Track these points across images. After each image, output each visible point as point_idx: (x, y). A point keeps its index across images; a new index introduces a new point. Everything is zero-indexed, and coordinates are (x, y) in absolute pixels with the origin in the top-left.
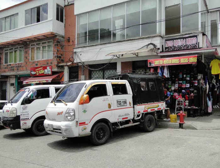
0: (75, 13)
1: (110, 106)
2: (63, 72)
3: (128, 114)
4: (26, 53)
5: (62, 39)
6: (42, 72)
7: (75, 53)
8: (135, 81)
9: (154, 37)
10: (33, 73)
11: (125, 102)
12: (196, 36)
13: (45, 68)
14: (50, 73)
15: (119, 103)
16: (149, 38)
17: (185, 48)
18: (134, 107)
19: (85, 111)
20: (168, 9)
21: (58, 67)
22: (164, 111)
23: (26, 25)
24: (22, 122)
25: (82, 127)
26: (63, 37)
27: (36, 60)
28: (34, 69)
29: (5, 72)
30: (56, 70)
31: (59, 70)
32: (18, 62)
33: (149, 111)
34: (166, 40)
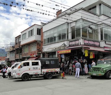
0: (43, 32)
1: (29, 69)
2: (40, 56)
3: (38, 72)
4: (29, 48)
5: (39, 42)
6: (33, 56)
7: (43, 48)
8: (43, 61)
9: (65, 41)
10: (31, 56)
11: (37, 68)
12: (78, 40)
13: (34, 54)
14: (35, 56)
15: (34, 68)
16: (63, 41)
17: (75, 45)
18: (41, 70)
19: (20, 70)
20: (72, 28)
21: (38, 54)
22: (59, 72)
23: (28, 37)
24: (11, 74)
25: (18, 75)
26: (40, 41)
27: (32, 51)
28: (31, 55)
29: (23, 56)
30: (37, 55)
31: (38, 55)
32: (27, 52)
33: (50, 71)
34: (70, 42)
